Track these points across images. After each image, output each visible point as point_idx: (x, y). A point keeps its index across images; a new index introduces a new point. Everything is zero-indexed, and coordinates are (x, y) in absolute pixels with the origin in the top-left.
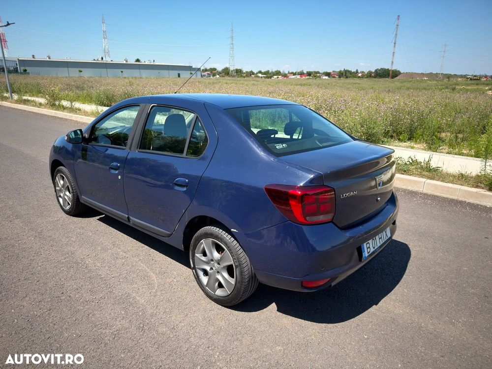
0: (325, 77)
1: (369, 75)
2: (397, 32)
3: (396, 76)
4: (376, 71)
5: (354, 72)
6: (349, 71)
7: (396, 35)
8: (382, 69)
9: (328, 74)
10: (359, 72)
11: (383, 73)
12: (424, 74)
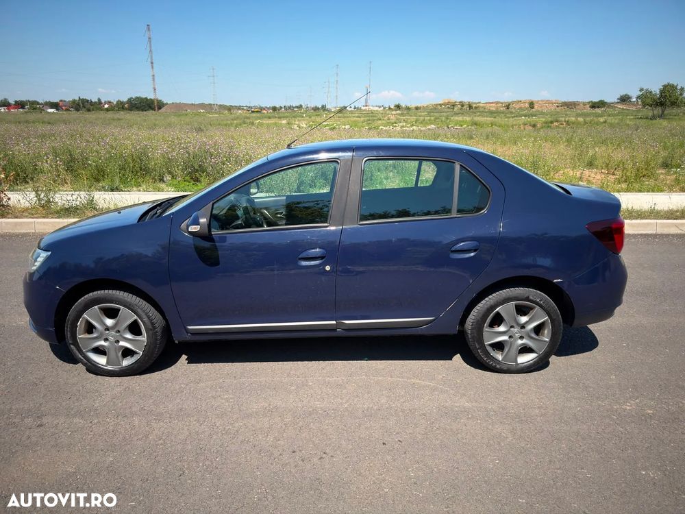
0: (50, 110)
1: (120, 106)
2: (150, 47)
3: (160, 108)
4: (130, 100)
5: (95, 103)
6: (87, 101)
7: (150, 51)
8: (137, 98)
9: (55, 105)
10: (103, 102)
11: (140, 103)
12: (194, 105)
